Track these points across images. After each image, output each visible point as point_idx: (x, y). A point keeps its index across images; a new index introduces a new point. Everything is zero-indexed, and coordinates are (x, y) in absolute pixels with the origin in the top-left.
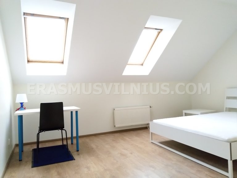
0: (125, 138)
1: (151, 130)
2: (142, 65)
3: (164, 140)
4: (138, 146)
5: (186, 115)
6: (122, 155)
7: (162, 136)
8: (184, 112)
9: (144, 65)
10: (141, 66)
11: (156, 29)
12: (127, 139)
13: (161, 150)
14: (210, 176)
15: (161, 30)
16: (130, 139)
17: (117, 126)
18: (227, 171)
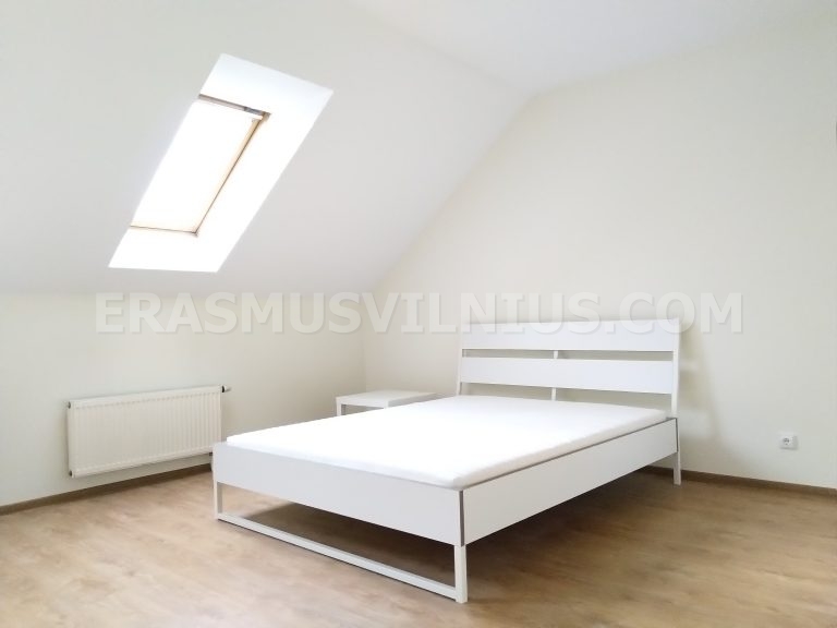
0: (113, 514)
1: (219, 473)
2: (195, 233)
3: (264, 507)
4: (162, 541)
5: (346, 410)
6: (90, 584)
7: (257, 494)
8: (341, 401)
9: (201, 232)
10: (192, 237)
11: (245, 109)
12: (123, 518)
13: (250, 542)
14: (403, 609)
15: (265, 115)
16: (134, 516)
17: (78, 471)
18: (451, 583)
